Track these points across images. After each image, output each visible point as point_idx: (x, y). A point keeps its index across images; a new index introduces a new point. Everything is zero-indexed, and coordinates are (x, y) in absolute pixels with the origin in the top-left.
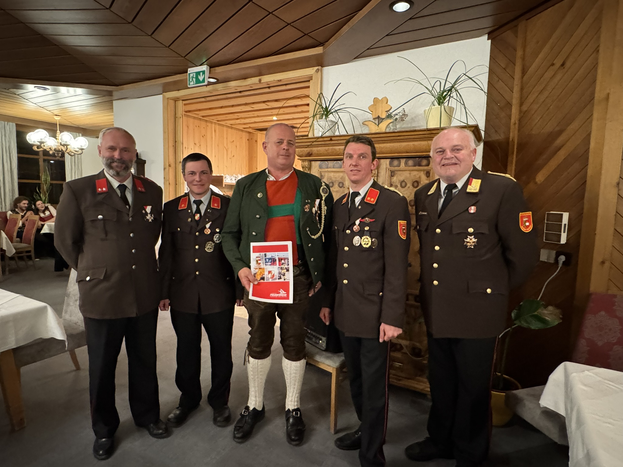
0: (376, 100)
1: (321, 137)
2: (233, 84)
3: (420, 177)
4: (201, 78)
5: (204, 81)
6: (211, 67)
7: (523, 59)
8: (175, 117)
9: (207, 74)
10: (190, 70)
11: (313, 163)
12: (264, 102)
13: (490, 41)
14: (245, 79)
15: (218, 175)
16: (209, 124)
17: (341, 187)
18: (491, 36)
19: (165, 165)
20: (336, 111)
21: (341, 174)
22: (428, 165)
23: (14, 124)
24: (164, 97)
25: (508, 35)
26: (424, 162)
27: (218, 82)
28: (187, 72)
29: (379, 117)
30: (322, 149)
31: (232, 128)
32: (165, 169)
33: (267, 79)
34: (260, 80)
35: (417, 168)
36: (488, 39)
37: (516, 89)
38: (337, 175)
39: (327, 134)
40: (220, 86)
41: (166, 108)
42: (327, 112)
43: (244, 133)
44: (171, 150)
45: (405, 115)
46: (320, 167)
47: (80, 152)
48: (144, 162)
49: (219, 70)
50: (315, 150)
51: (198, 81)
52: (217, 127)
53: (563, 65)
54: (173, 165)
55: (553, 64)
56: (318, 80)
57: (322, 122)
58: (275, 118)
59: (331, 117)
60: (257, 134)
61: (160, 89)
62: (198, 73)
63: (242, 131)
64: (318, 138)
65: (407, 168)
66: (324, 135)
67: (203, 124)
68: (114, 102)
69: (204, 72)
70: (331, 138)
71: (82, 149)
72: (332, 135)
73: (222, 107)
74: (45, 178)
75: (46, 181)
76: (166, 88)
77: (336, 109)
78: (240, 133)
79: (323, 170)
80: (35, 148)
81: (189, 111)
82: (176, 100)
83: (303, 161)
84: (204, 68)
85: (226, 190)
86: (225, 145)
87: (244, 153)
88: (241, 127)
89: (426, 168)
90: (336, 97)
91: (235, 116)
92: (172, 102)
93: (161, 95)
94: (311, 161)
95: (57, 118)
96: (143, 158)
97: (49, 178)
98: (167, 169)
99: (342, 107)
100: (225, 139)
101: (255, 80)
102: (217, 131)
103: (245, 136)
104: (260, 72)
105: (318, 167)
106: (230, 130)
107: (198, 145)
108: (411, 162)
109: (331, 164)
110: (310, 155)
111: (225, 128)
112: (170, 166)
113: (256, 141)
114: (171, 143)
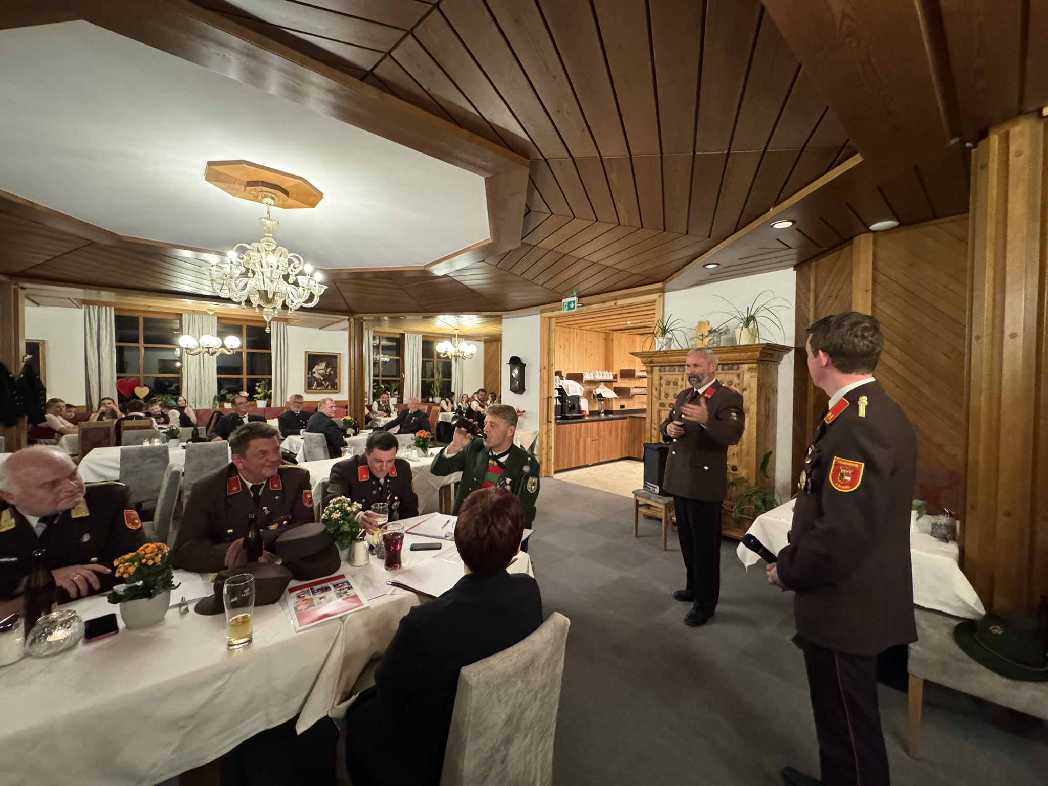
0: (701, 323)
1: (659, 351)
2: (595, 306)
3: (733, 378)
4: (572, 306)
5: (574, 308)
6: (579, 297)
7: (816, 288)
8: (549, 331)
9: (576, 302)
10: (564, 301)
11: (655, 368)
12: (619, 314)
13: (795, 272)
14: (604, 302)
15: (579, 372)
16: (572, 330)
17: (675, 385)
18: (796, 267)
19: (541, 367)
20: (671, 330)
21: (675, 376)
22: (738, 369)
23: (421, 336)
24: (541, 316)
25: (805, 269)
26: (735, 367)
27: (584, 305)
28: (561, 301)
29: (702, 335)
30: (660, 359)
31: (590, 331)
32: (541, 371)
33: (621, 302)
34: (616, 304)
35: (730, 371)
36: (794, 270)
37: (812, 310)
38: (672, 376)
39: (664, 349)
40: (585, 309)
41: (542, 324)
42: (664, 331)
43: (601, 334)
44: (546, 355)
45: (728, 330)
46: (660, 371)
47: (471, 356)
48: (525, 365)
49: (585, 300)
50: (655, 359)
51: (570, 308)
52: (578, 330)
53: (836, 297)
54: (547, 367)
55: (831, 297)
56: (660, 305)
57: (660, 339)
58: (629, 323)
59: (668, 335)
60: (613, 334)
61: (540, 312)
62: (570, 303)
63: (600, 332)
64: (656, 352)
65: (723, 372)
66: (661, 350)
67: (568, 329)
68: (503, 320)
69: (574, 302)
70: (666, 352)
71: (472, 354)
72: (667, 349)
73: (584, 319)
74: (438, 378)
75: (438, 379)
76: (542, 311)
77: (671, 328)
78: (598, 333)
79: (661, 373)
80: (441, 355)
81: (558, 323)
82: (550, 318)
83: (648, 367)
84: (575, 299)
85: (585, 385)
86: (585, 345)
87: (601, 351)
88: (599, 330)
89: (738, 372)
90: (671, 321)
91: (595, 323)
92: (547, 320)
93: (539, 316)
94: (653, 367)
95: (457, 332)
96: (524, 363)
97: (441, 376)
98: (542, 371)
99: (676, 326)
100: (585, 341)
101: (612, 303)
102: (578, 334)
103: (602, 336)
104: (616, 299)
105: (658, 371)
106: (589, 332)
107: (563, 348)
108: (726, 368)
109: (667, 369)
110: (651, 362)
111: (585, 331)
112: (545, 368)
113: (612, 340)
114: (546, 351)
